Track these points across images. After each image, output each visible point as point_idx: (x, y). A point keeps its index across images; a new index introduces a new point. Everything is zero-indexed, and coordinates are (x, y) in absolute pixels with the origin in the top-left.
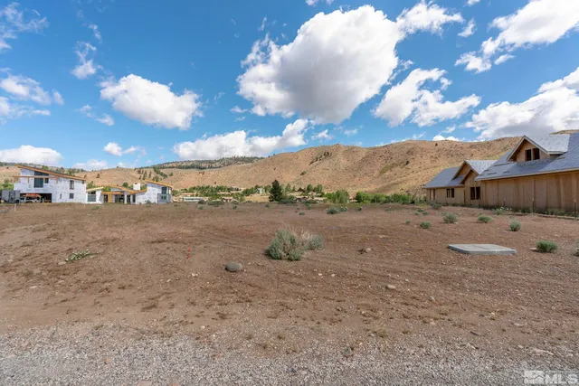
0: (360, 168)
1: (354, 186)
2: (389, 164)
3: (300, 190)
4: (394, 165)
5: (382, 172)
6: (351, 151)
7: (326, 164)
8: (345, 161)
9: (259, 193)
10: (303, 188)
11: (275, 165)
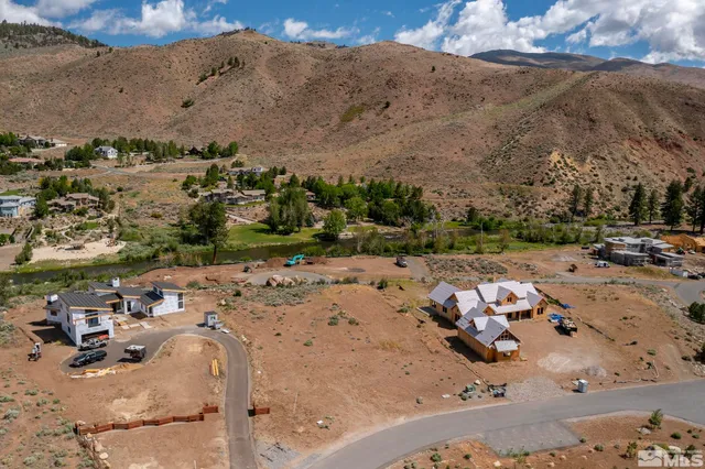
0: (306, 106)
1: (296, 146)
2: (357, 103)
3: (193, 152)
4: (365, 107)
5: (346, 119)
6: (283, 58)
7: (235, 88)
8: (272, 84)
9: (106, 159)
10: (199, 148)
11: (121, 83)
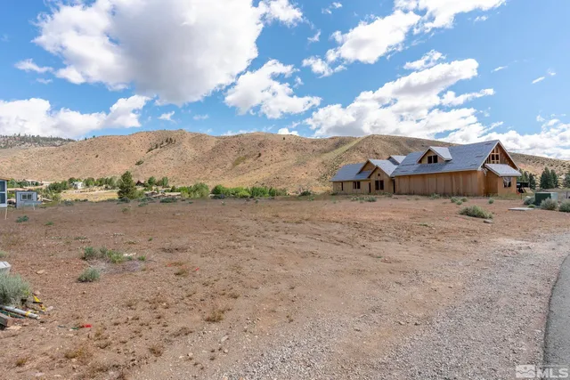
0: (211, 159)
2: (242, 156)
3: (139, 184)
4: (247, 157)
5: (235, 164)
6: (198, 139)
7: (169, 152)
8: (193, 150)
9: (76, 188)
10: (142, 182)
11: (97, 152)
